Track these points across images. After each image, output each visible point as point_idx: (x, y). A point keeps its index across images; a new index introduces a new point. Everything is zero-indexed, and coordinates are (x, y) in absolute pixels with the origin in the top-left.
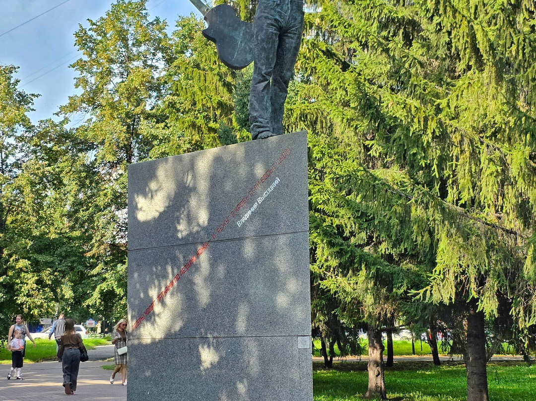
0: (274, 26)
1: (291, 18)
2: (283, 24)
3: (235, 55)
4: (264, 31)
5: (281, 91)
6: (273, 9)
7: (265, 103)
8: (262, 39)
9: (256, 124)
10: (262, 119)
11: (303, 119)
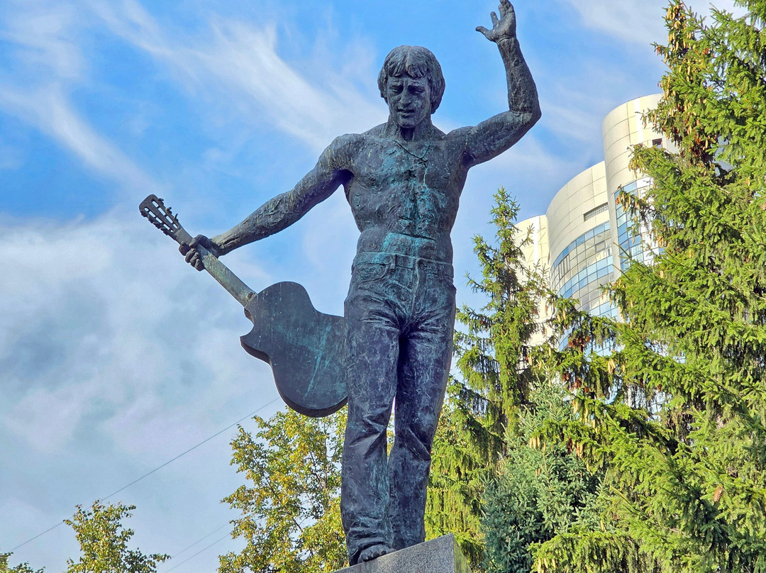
0: (385, 315)
1: (422, 297)
2: (407, 312)
3: (311, 385)
4: (363, 327)
5: (416, 457)
6: (382, 280)
7: (373, 483)
8: (359, 345)
9: (355, 529)
10: (366, 518)
11: (596, 558)
